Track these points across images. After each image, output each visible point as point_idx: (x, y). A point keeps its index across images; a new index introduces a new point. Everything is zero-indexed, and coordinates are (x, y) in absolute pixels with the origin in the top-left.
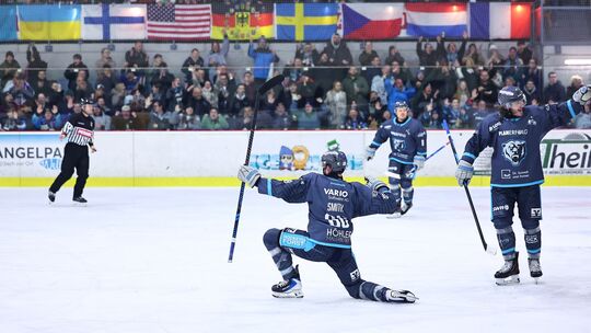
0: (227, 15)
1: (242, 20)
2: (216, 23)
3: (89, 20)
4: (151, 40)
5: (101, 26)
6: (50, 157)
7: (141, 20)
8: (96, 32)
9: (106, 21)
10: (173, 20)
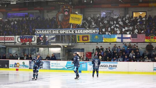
0: (149, 37)
1: (152, 38)
2: (146, 38)
3: (118, 38)
4: (132, 42)
5: (121, 39)
6: (110, 67)
7: (130, 38)
8: (120, 40)
9: (122, 38)
10: (137, 38)
